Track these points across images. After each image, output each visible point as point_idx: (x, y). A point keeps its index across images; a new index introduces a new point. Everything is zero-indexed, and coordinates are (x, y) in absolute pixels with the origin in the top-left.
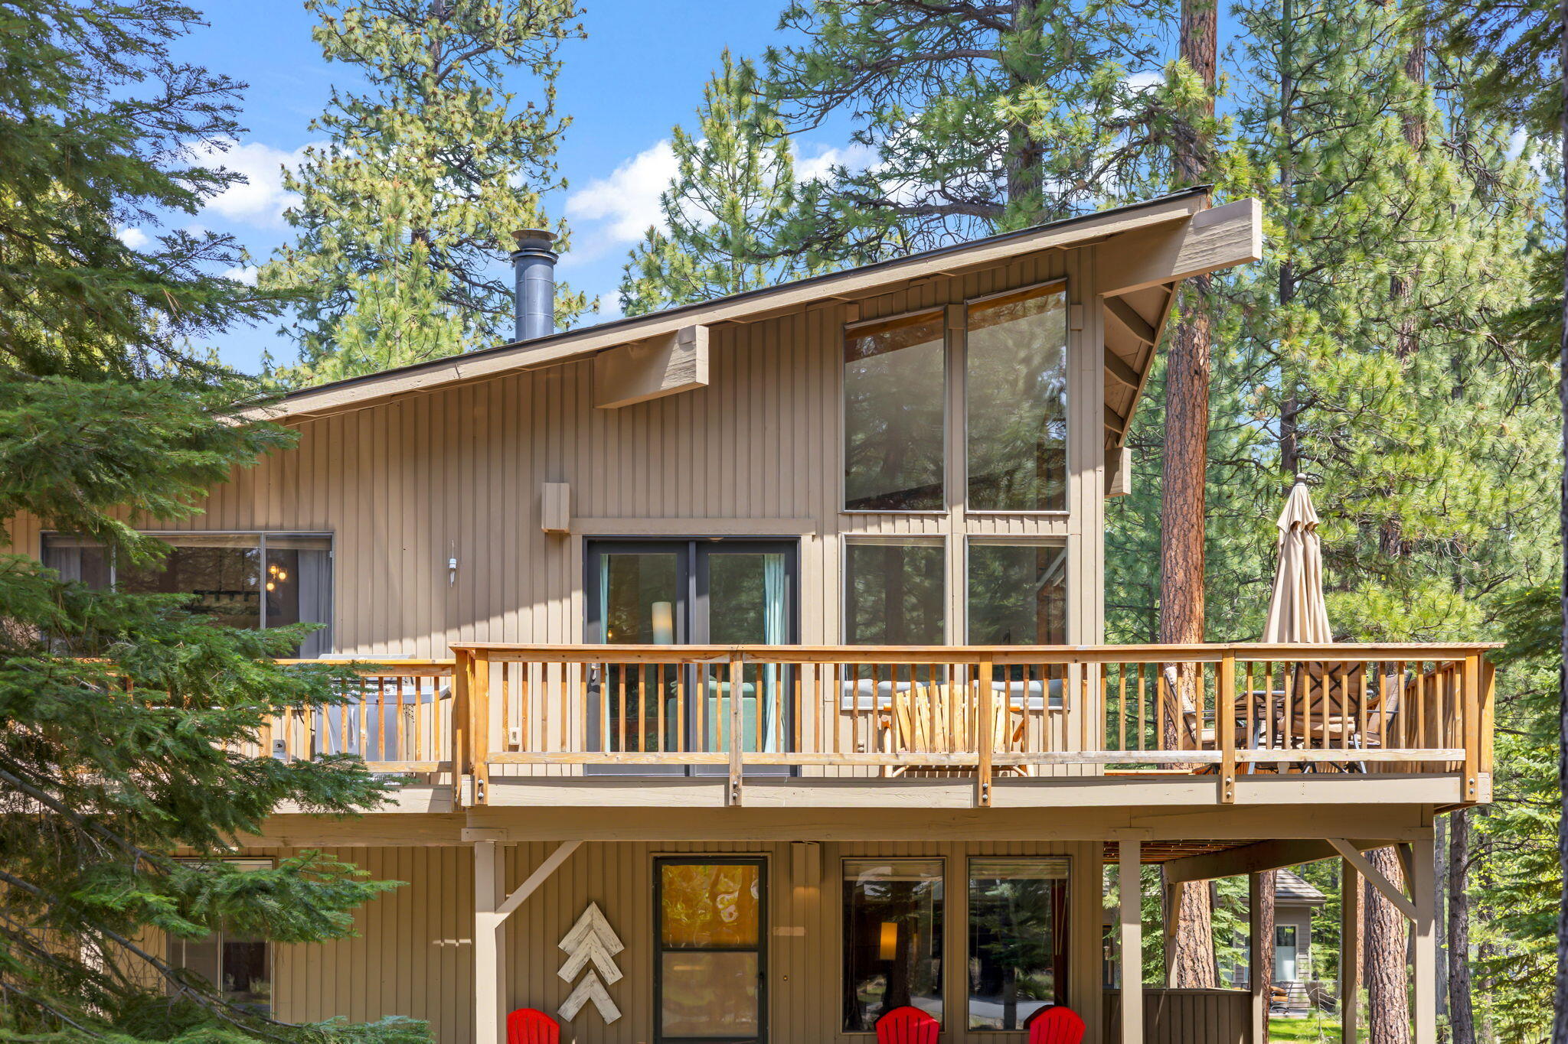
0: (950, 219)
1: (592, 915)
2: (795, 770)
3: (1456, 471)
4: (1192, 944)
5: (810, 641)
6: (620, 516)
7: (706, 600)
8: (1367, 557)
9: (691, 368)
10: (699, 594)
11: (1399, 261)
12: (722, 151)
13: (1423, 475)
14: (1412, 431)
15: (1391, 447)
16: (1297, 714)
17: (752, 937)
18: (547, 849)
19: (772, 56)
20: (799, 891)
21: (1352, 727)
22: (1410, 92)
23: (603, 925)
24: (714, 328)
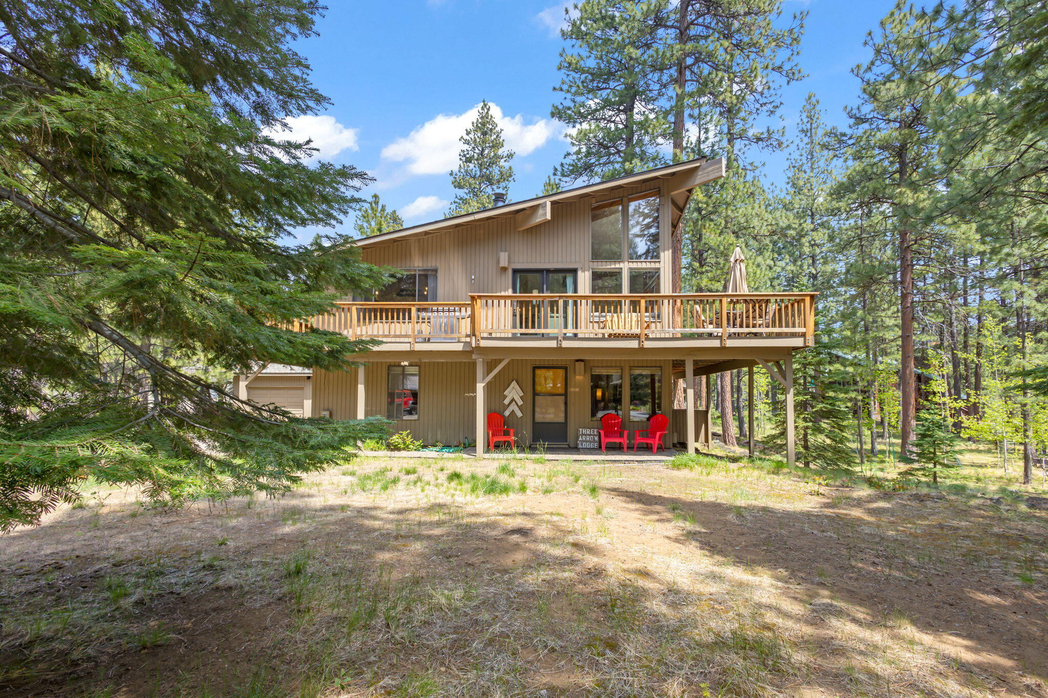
1: (514, 384)
2: (576, 335)
5: (581, 292)
6: (523, 262)
9: (545, 214)
10: (547, 287)
17: (563, 391)
18: (500, 361)
19: (562, 165)
20: (578, 377)
23: (517, 387)
24: (553, 203)
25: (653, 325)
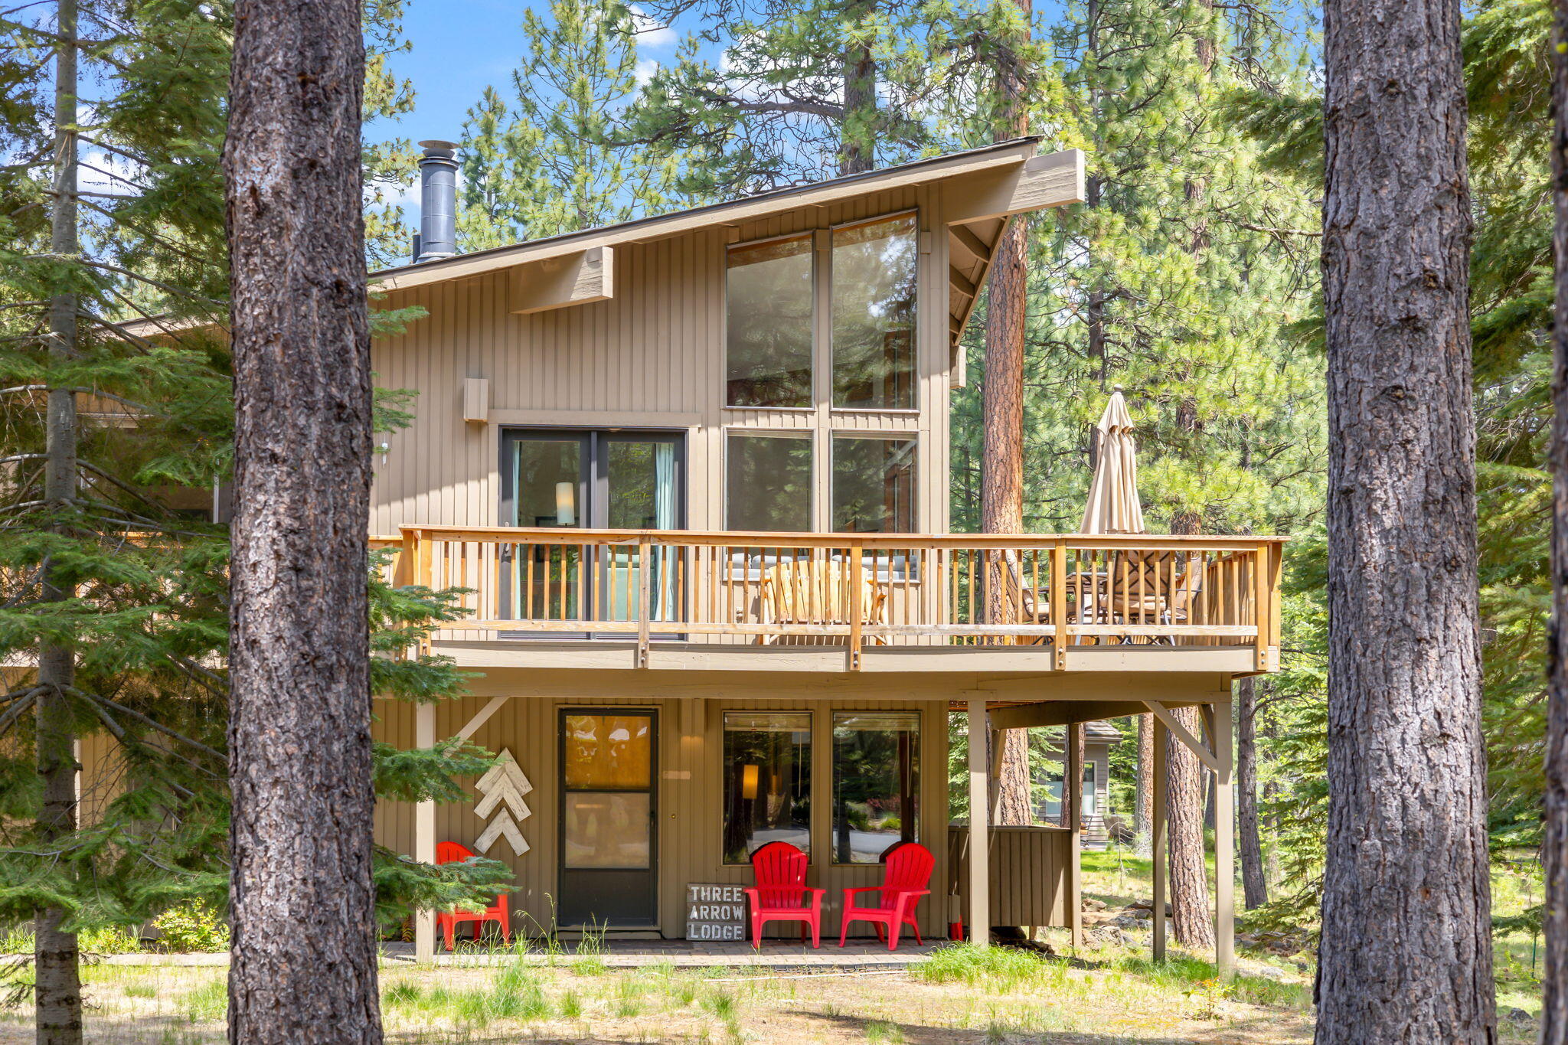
0: (791, 117)
1: (505, 759)
2: (682, 636)
3: (1245, 357)
4: (1012, 784)
5: (695, 527)
6: (531, 408)
7: (605, 482)
8: (1165, 433)
9: (599, 284)
10: (599, 476)
11: (1193, 169)
12: (572, 34)
13: (1215, 362)
14: (1206, 321)
15: (1184, 336)
16: (1118, 594)
17: (643, 780)
18: (478, 704)
20: (686, 740)
21: (1163, 605)
22: (1201, 18)
23: (514, 767)
24: (618, 249)
25: (899, 593)
